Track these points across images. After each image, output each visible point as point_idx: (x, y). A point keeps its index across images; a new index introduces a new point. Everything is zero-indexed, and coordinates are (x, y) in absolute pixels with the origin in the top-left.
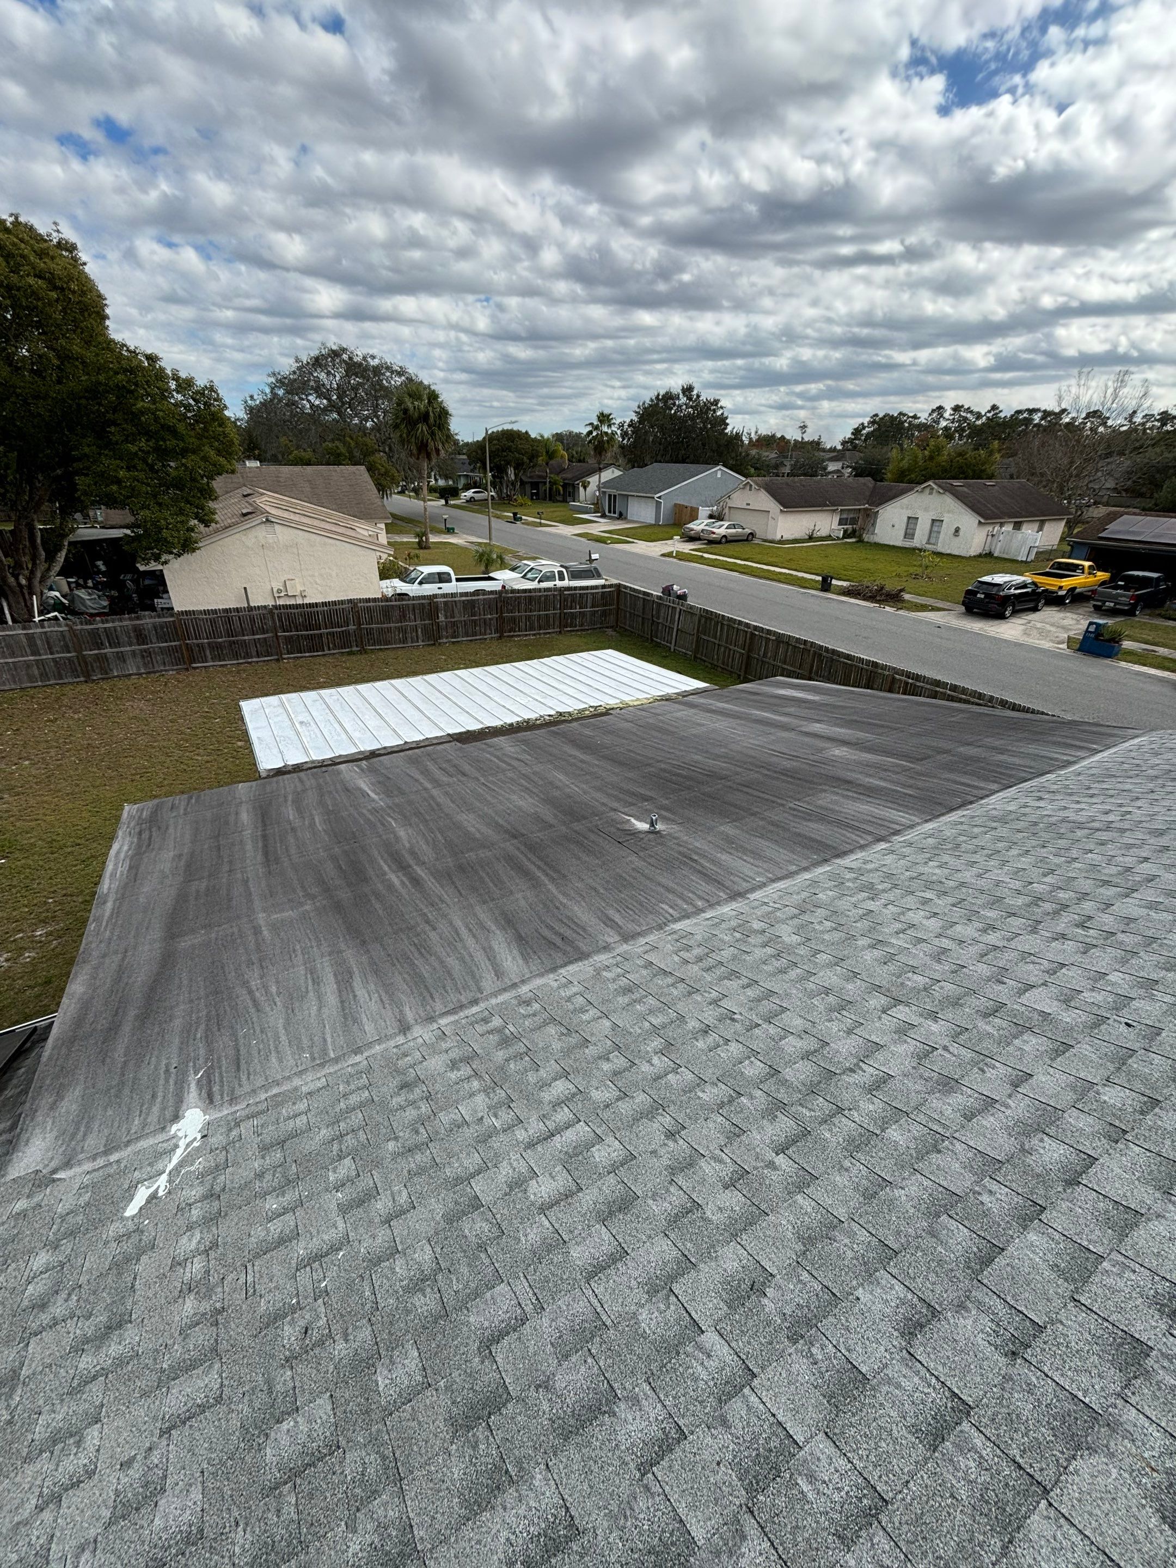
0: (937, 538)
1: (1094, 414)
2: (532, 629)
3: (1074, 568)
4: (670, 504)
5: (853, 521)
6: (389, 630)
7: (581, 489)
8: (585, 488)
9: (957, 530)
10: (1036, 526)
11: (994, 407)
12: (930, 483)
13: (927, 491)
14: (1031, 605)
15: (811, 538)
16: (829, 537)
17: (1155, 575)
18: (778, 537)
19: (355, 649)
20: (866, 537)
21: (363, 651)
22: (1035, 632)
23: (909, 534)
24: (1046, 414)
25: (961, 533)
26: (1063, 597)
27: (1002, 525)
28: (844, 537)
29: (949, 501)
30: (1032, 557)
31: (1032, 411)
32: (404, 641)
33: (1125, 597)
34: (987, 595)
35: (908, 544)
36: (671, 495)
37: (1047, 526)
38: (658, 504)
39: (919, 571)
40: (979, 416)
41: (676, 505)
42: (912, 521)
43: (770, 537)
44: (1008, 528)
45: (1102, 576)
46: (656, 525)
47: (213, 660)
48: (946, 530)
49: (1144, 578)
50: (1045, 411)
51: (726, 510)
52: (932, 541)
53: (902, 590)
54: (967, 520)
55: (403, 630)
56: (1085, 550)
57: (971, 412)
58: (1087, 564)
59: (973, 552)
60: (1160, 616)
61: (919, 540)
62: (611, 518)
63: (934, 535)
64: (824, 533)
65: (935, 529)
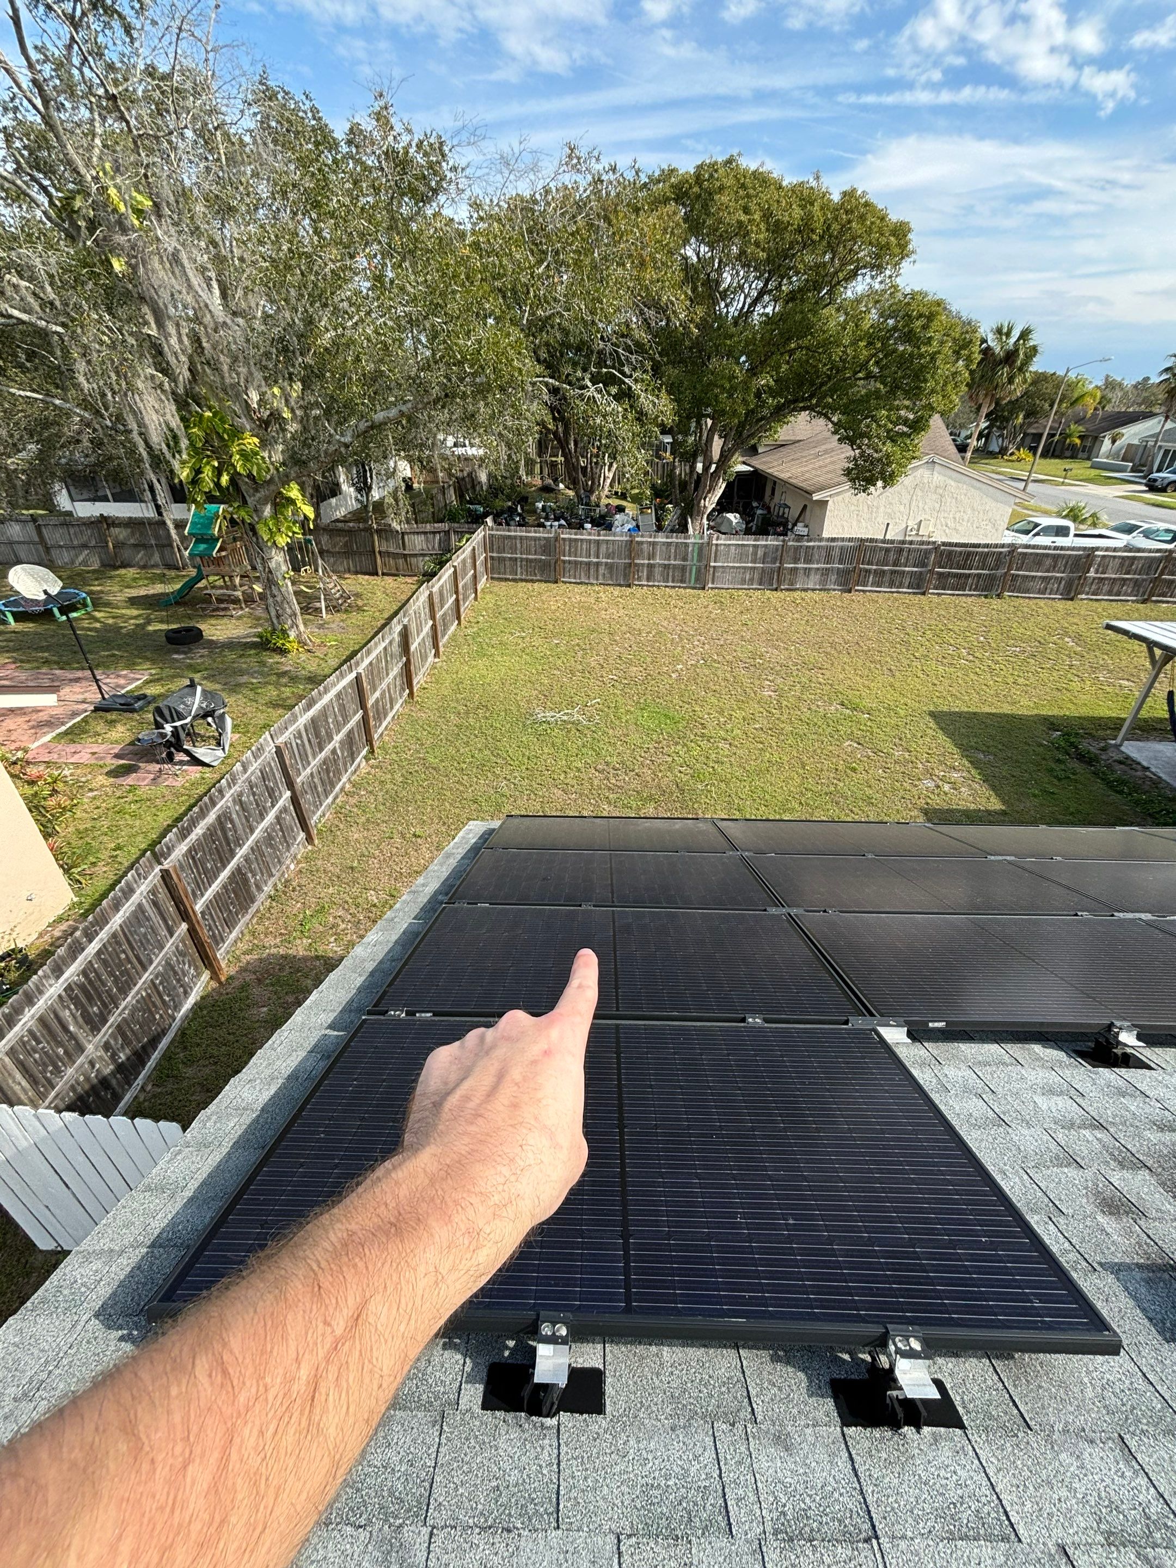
6: (1034, 577)
7: (1107, 442)
8: (1113, 441)
32: (1043, 591)
55: (1047, 580)
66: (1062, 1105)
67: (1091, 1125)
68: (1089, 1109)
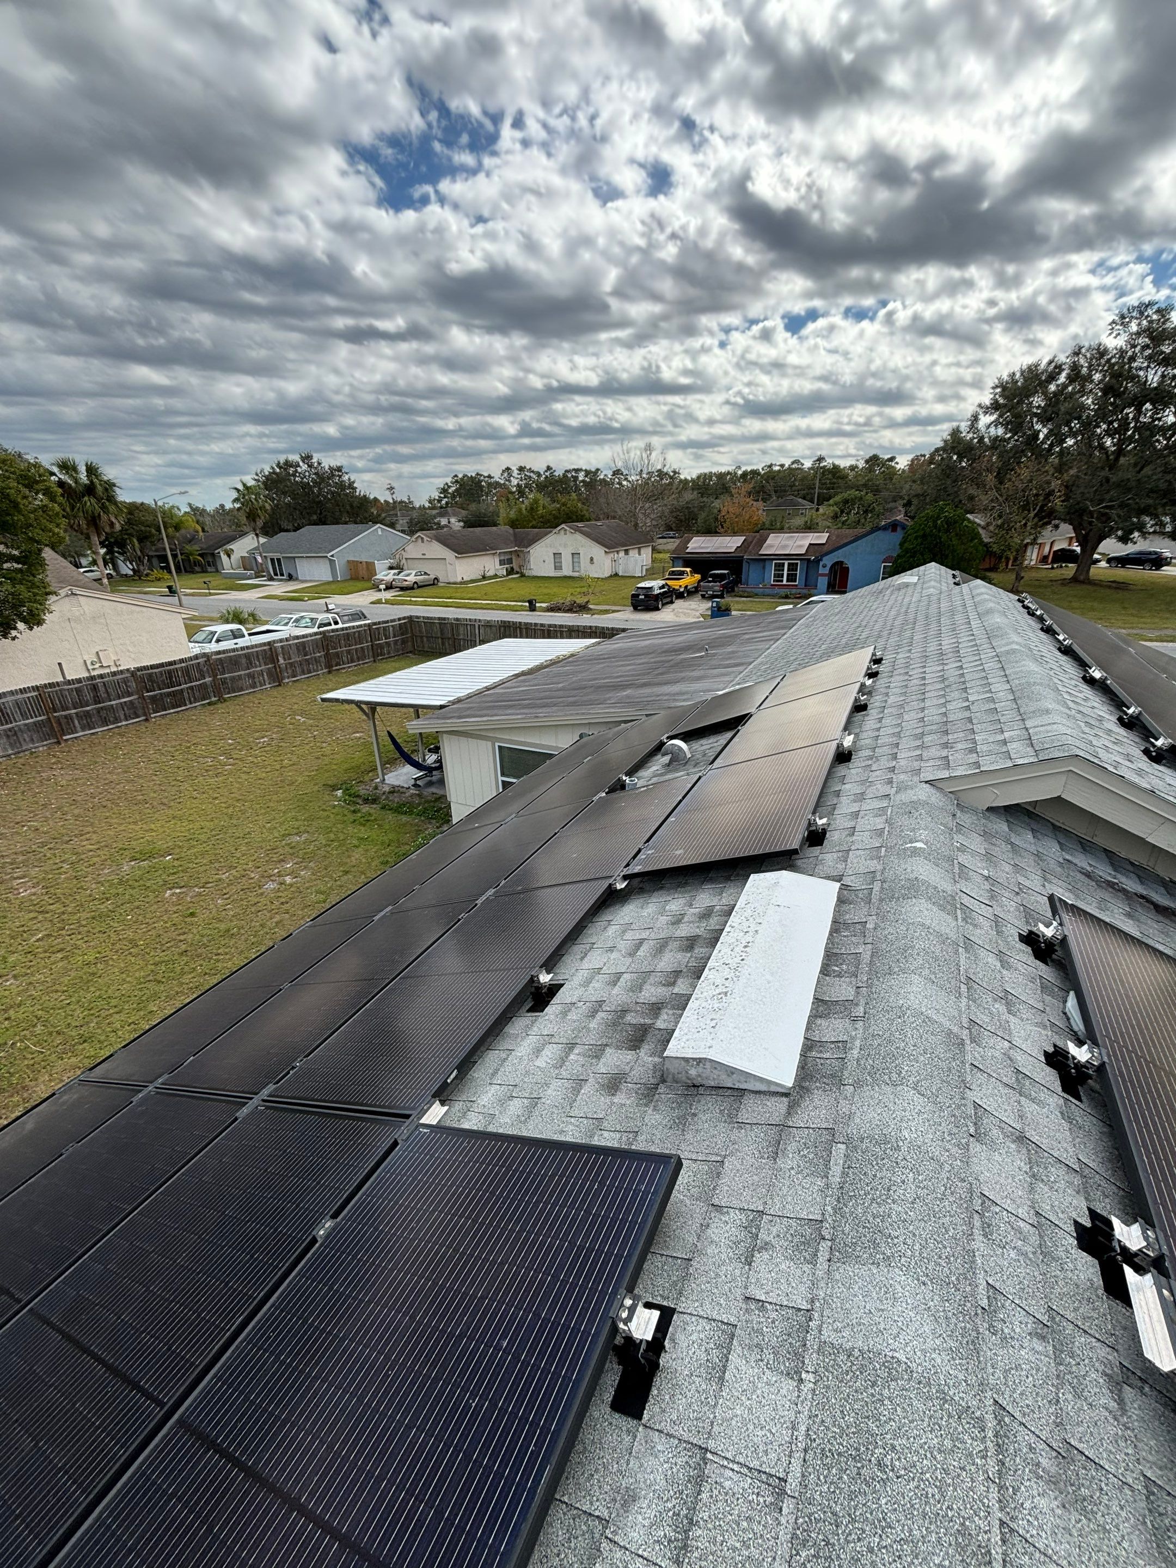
0: (580, 567)
1: (617, 472)
2: (352, 661)
3: (682, 573)
4: (344, 561)
5: (510, 561)
6: (240, 676)
7: (224, 557)
8: (229, 556)
9: (592, 559)
10: (637, 551)
11: (549, 468)
12: (563, 526)
13: (562, 532)
14: (669, 600)
15: (484, 578)
16: (496, 576)
17: (726, 572)
18: (459, 580)
19: (213, 699)
20: (527, 573)
21: (222, 700)
22: (681, 615)
23: (558, 567)
24: (587, 473)
25: (595, 560)
26: (683, 593)
27: (618, 552)
28: (508, 575)
29: (578, 536)
30: (644, 573)
31: (577, 471)
32: (254, 686)
33: (717, 586)
34: (646, 596)
35: (559, 574)
36: (345, 552)
37: (643, 551)
38: (332, 562)
39: (585, 590)
40: (539, 475)
41: (348, 561)
42: (557, 555)
43: (452, 581)
44: (622, 554)
45: (698, 577)
46: (335, 581)
47: (83, 730)
48: (584, 560)
49: (721, 574)
50: (586, 471)
51: (404, 561)
52: (577, 569)
53: (587, 602)
54: (597, 551)
55: (251, 676)
56: (681, 562)
57: (533, 472)
58: (688, 570)
59: (607, 574)
60: (736, 596)
61: (567, 571)
62: (281, 580)
63: (576, 564)
64: (491, 573)
65: (576, 560)
66: (550, 1053)
67: (570, 1049)
68: (562, 1040)
